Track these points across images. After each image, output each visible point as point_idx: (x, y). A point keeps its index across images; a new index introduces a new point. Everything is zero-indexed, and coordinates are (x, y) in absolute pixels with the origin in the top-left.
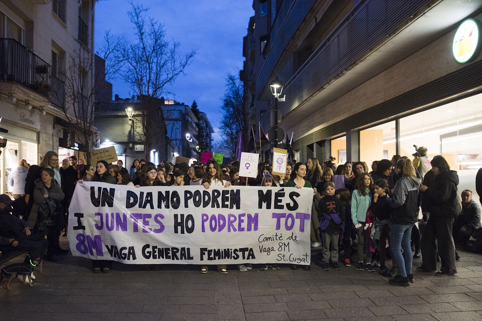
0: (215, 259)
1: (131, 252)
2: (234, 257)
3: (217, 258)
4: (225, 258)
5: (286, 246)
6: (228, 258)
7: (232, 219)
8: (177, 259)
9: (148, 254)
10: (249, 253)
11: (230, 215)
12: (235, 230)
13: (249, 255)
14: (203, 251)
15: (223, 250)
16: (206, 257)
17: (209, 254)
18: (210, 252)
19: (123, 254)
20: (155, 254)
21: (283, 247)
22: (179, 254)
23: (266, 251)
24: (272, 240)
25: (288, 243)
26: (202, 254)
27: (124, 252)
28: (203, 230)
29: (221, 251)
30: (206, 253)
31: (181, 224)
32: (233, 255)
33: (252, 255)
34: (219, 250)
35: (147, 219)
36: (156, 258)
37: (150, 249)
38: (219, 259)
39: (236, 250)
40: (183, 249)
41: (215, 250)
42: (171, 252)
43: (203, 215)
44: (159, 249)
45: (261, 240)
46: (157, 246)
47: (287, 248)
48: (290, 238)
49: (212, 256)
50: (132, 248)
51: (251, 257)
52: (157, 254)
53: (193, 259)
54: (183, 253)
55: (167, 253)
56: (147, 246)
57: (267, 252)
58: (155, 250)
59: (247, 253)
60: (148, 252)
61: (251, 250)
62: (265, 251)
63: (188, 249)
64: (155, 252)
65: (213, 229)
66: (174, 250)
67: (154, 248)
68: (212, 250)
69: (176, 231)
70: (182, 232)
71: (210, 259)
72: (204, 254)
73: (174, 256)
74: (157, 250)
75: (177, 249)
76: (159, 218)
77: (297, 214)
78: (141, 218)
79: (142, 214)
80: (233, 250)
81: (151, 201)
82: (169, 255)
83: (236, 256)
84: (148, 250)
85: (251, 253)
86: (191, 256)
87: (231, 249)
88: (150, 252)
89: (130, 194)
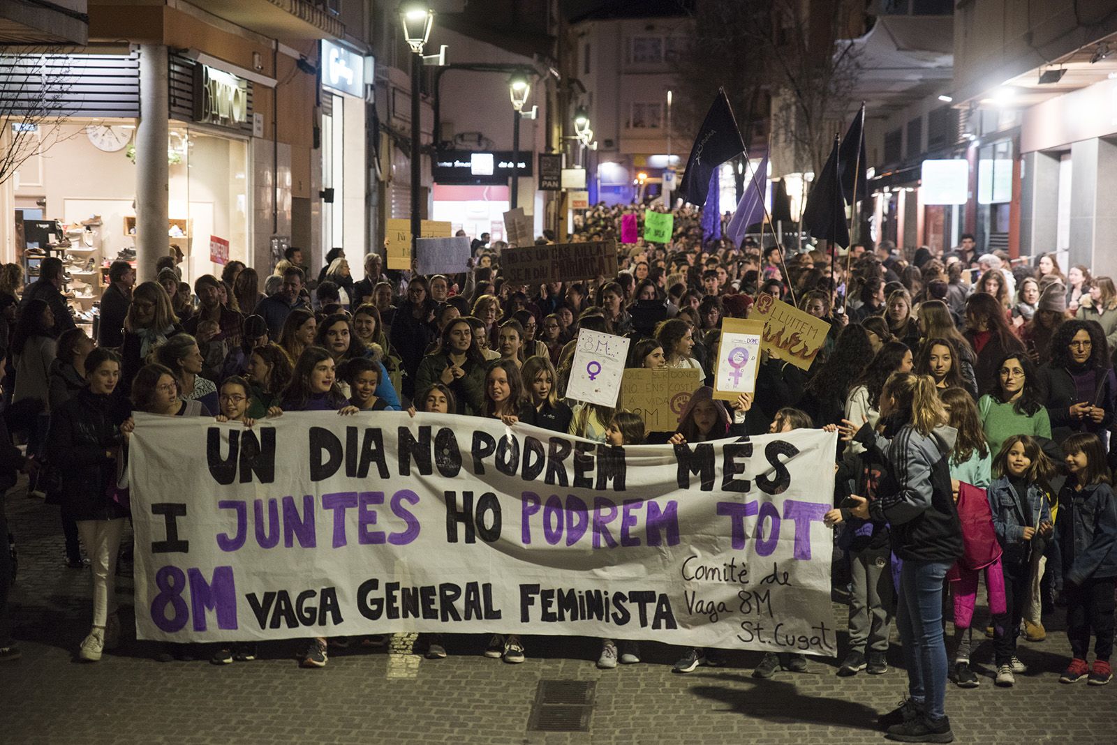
0: (562, 618)
1: (329, 602)
2: (615, 615)
3: (567, 614)
4: (590, 617)
6: (600, 618)
8: (457, 618)
9: (374, 607)
10: (659, 607)
12: (611, 543)
13: (659, 615)
14: (527, 591)
15: (584, 594)
16: (535, 610)
17: (546, 604)
18: (546, 595)
19: (308, 610)
20: (395, 605)
21: (753, 602)
22: (460, 604)
23: (705, 610)
24: (722, 577)
25: (768, 594)
26: (526, 602)
27: (308, 603)
28: (527, 538)
29: (577, 595)
30: (538, 598)
31: (466, 516)
32: (613, 609)
33: (666, 617)
34: (572, 591)
35: (370, 507)
36: (397, 617)
37: (380, 593)
38: (574, 618)
39: (619, 596)
40: (472, 587)
41: (560, 591)
42: (437, 598)
43: (526, 496)
44: (405, 591)
45: (690, 571)
46: (398, 584)
48: (770, 580)
49: (554, 608)
50: (330, 593)
51: (663, 622)
52: (398, 604)
53: (499, 617)
54: (472, 599)
55: (428, 602)
56: (373, 584)
57: (709, 615)
58: (395, 593)
59: (651, 608)
60: (373, 602)
61: (664, 598)
62: (702, 610)
63: (487, 587)
64: (395, 599)
65: (553, 537)
66: (449, 593)
67: (391, 587)
68: (553, 591)
69: (452, 537)
70: (470, 540)
71: (547, 617)
72: (532, 601)
73: (448, 610)
74: (398, 594)
75: (456, 589)
76: (404, 503)
78: (354, 505)
79: (356, 493)
80: (611, 596)
81: (379, 457)
82: (433, 607)
83: (620, 616)
84: (372, 595)
85: (665, 610)
86: (495, 609)
87: (606, 593)
88: (378, 602)
89: (320, 437)
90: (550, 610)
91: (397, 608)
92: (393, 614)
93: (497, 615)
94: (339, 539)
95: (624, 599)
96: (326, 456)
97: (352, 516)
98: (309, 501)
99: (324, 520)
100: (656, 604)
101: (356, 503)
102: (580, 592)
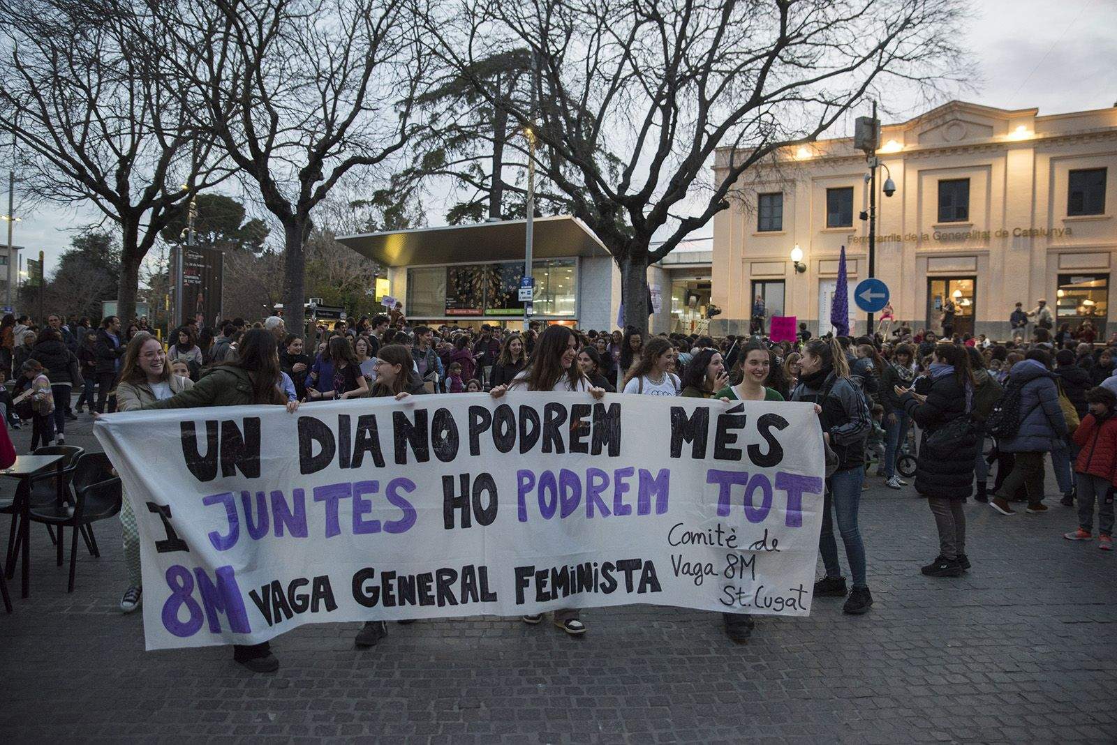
0: (555, 596)
1: (322, 590)
2: (603, 585)
3: (560, 592)
4: (580, 591)
6: (589, 590)
7: (598, 481)
8: (453, 602)
9: (370, 595)
10: (645, 573)
11: (592, 473)
12: (605, 512)
13: (645, 579)
14: (522, 574)
15: (575, 569)
16: (530, 592)
17: (540, 584)
18: (541, 576)
19: (299, 597)
20: (391, 593)
21: (738, 566)
22: (456, 588)
23: (692, 572)
24: (708, 541)
25: (754, 559)
26: (521, 584)
27: (300, 590)
28: (522, 516)
29: (569, 570)
30: (532, 580)
31: (462, 502)
32: (601, 579)
33: (651, 581)
34: (565, 568)
35: (364, 497)
36: (394, 604)
37: (375, 582)
38: (565, 594)
39: (607, 566)
40: (468, 570)
41: (554, 570)
42: (434, 585)
43: (522, 474)
44: (401, 579)
45: (676, 537)
46: (394, 573)
47: (748, 570)
49: (548, 588)
50: (322, 581)
51: (648, 586)
52: (395, 592)
53: (495, 600)
54: (468, 581)
55: (424, 589)
56: (368, 573)
57: (695, 576)
58: (391, 582)
59: (637, 575)
60: (368, 589)
61: (649, 565)
62: (688, 572)
63: (483, 570)
64: (391, 587)
65: (547, 512)
66: (445, 578)
67: (387, 576)
68: (547, 571)
69: (449, 524)
70: (466, 524)
71: (541, 597)
72: (527, 584)
73: (445, 595)
74: (394, 582)
75: (452, 573)
76: (400, 491)
77: (779, 475)
78: (347, 495)
79: (350, 483)
80: (599, 568)
81: (374, 445)
82: (429, 593)
83: (608, 585)
84: (367, 583)
85: (650, 575)
86: (491, 591)
87: (596, 565)
88: (374, 590)
89: (309, 428)
90: (544, 590)
91: (394, 596)
92: (389, 602)
93: (493, 597)
94: (333, 528)
95: (612, 568)
96: (317, 448)
97: (346, 506)
98: (299, 495)
99: (316, 512)
100: (641, 571)
101: (350, 493)
102: (572, 568)
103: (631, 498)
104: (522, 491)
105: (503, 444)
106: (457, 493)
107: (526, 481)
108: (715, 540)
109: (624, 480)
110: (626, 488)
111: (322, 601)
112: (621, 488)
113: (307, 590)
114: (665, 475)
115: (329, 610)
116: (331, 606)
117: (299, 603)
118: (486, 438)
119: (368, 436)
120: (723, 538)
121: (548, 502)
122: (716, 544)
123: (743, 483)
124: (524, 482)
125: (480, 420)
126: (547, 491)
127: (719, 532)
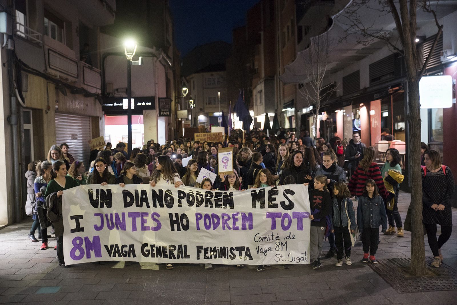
0: (211, 258)
1: (132, 249)
2: (230, 256)
3: (213, 257)
4: (222, 257)
5: (284, 246)
6: (225, 257)
7: (226, 218)
8: (175, 258)
9: (147, 253)
11: (224, 215)
12: (229, 228)
13: (246, 255)
14: (199, 248)
15: (219, 248)
16: (202, 255)
17: (206, 253)
18: (206, 250)
19: (125, 251)
20: (154, 252)
21: (280, 246)
22: (176, 253)
24: (268, 239)
25: (286, 243)
26: (199, 252)
27: (124, 249)
28: (198, 228)
29: (217, 249)
30: (203, 251)
31: (177, 222)
32: (230, 254)
33: (249, 256)
34: (215, 248)
35: (145, 218)
36: (154, 257)
37: (148, 248)
38: (216, 257)
39: (232, 249)
40: (180, 246)
41: (211, 248)
42: (168, 251)
44: (157, 248)
45: (257, 239)
46: (154, 245)
47: (284, 247)
48: (287, 238)
49: (208, 255)
50: (132, 246)
51: (248, 258)
52: (155, 252)
53: (190, 258)
54: (180, 251)
55: (164, 252)
56: (146, 245)
57: (264, 253)
58: (153, 248)
59: (243, 253)
60: (146, 251)
61: (248, 249)
62: (262, 251)
63: (185, 246)
64: (154, 250)
65: (208, 227)
66: (172, 248)
67: (152, 246)
68: (208, 248)
69: (173, 229)
70: (179, 230)
72: (201, 252)
73: (172, 255)
74: (155, 248)
75: (174, 247)
76: (155, 217)
77: (294, 213)
79: (139, 212)
80: (229, 249)
81: (146, 200)
82: (166, 254)
83: (232, 256)
84: (146, 248)
85: (248, 253)
86: (188, 255)
87: (227, 248)
88: (148, 251)
89: (126, 194)
91: (155, 254)
92: (153, 256)
93: (188, 257)
94: (134, 228)
95: (234, 249)
96: (129, 199)
97: (139, 220)
98: (123, 215)
99: (129, 221)
100: (245, 251)
101: (140, 216)
102: (218, 248)
103: (239, 224)
104: (198, 220)
105: (191, 203)
106: (175, 219)
107: (199, 216)
108: (271, 238)
109: (236, 217)
110: (237, 220)
111: (131, 253)
112: (235, 220)
113: (126, 249)
114: (251, 215)
115: (134, 257)
116: (134, 256)
117: (125, 253)
118: (184, 201)
119: (144, 197)
120: (274, 237)
121: (208, 224)
122: (272, 240)
123: (280, 217)
124: (198, 216)
125: (182, 195)
126: (207, 220)
127: (272, 235)
